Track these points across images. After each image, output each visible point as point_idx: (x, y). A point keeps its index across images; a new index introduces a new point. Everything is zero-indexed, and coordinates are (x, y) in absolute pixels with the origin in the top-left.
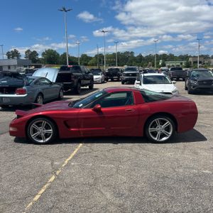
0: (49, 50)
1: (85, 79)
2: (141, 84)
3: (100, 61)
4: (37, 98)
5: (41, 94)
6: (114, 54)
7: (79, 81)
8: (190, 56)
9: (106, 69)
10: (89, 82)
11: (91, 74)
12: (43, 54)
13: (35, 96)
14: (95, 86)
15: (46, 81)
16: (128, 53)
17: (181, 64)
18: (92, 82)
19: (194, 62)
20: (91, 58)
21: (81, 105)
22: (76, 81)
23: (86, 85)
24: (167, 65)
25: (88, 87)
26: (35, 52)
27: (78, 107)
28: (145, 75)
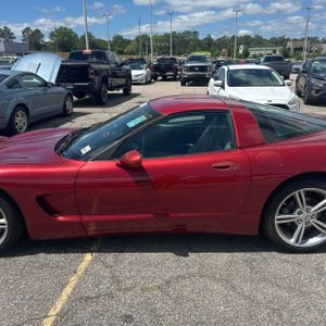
0: (61, 28)
1: (115, 76)
2: (223, 87)
3: (144, 46)
4: (13, 115)
5: (22, 106)
6: (167, 35)
7: (105, 80)
8: (288, 40)
9: (154, 59)
10: (123, 81)
11: (127, 67)
12: (52, 35)
13: (9, 112)
14: (135, 89)
15: (35, 80)
16: (188, 33)
17: (275, 52)
18: (129, 82)
19: (296, 49)
20: (128, 42)
21: (88, 148)
22: (97, 79)
23: (118, 88)
24: (252, 53)
25: (121, 91)
26: (38, 31)
27: (78, 157)
28: (232, 67)
